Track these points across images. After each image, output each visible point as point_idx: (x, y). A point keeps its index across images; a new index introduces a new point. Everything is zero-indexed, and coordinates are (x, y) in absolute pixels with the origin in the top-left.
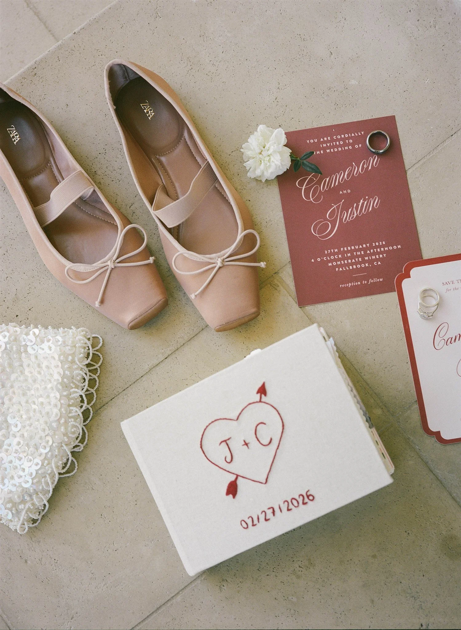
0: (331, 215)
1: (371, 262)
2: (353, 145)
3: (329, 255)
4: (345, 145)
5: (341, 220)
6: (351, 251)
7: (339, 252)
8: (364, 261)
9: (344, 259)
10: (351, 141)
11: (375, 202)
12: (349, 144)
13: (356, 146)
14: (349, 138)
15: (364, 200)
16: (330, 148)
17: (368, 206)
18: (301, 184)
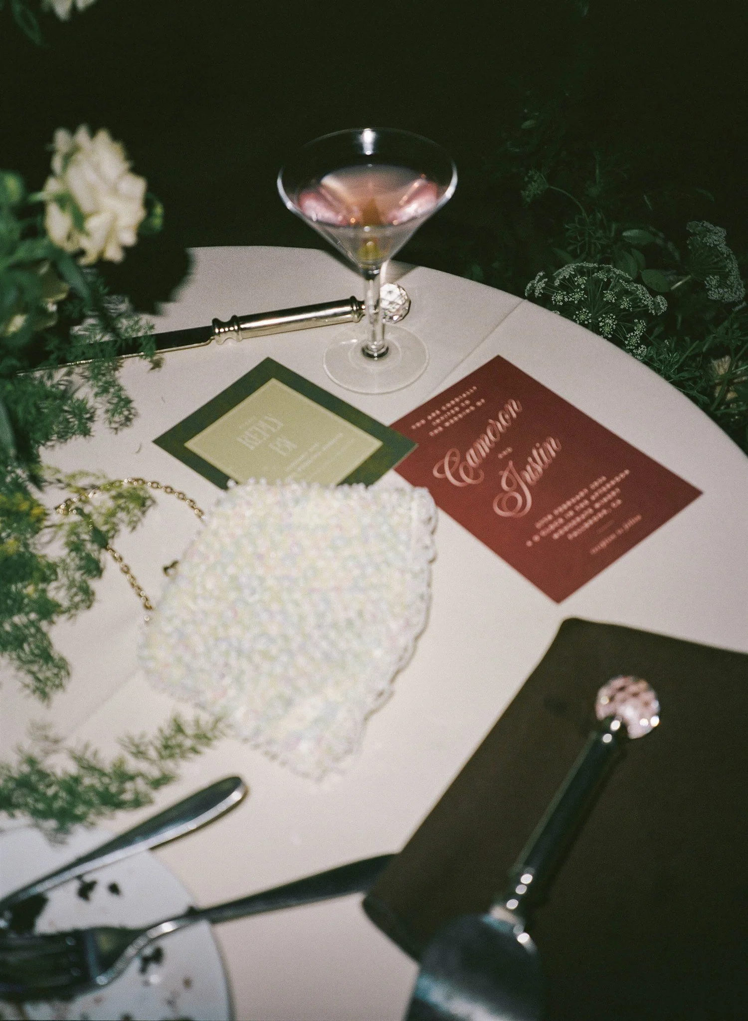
0: (509, 483)
1: (607, 506)
2: (473, 404)
3: (546, 526)
4: (462, 409)
5: (526, 483)
6: (571, 508)
7: (555, 518)
8: (596, 511)
9: (567, 521)
10: (467, 402)
11: (552, 446)
12: (467, 407)
13: (479, 404)
14: (463, 400)
15: (537, 449)
16: (446, 420)
17: (547, 452)
18: (441, 470)
